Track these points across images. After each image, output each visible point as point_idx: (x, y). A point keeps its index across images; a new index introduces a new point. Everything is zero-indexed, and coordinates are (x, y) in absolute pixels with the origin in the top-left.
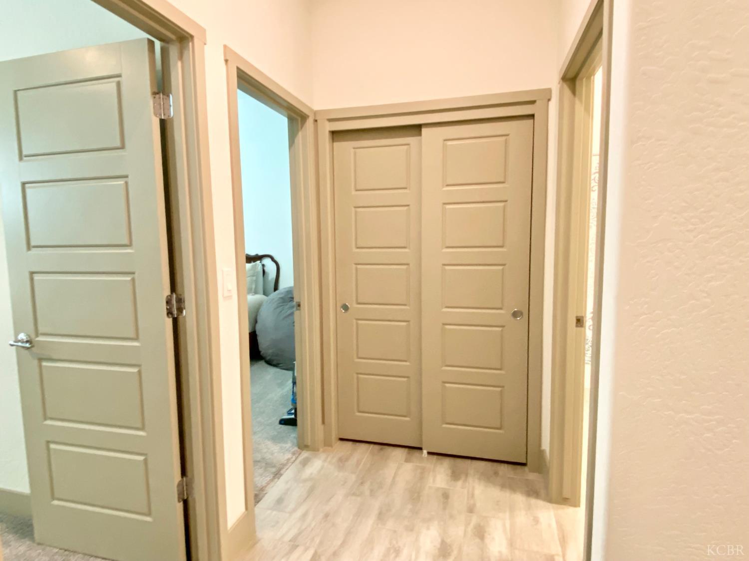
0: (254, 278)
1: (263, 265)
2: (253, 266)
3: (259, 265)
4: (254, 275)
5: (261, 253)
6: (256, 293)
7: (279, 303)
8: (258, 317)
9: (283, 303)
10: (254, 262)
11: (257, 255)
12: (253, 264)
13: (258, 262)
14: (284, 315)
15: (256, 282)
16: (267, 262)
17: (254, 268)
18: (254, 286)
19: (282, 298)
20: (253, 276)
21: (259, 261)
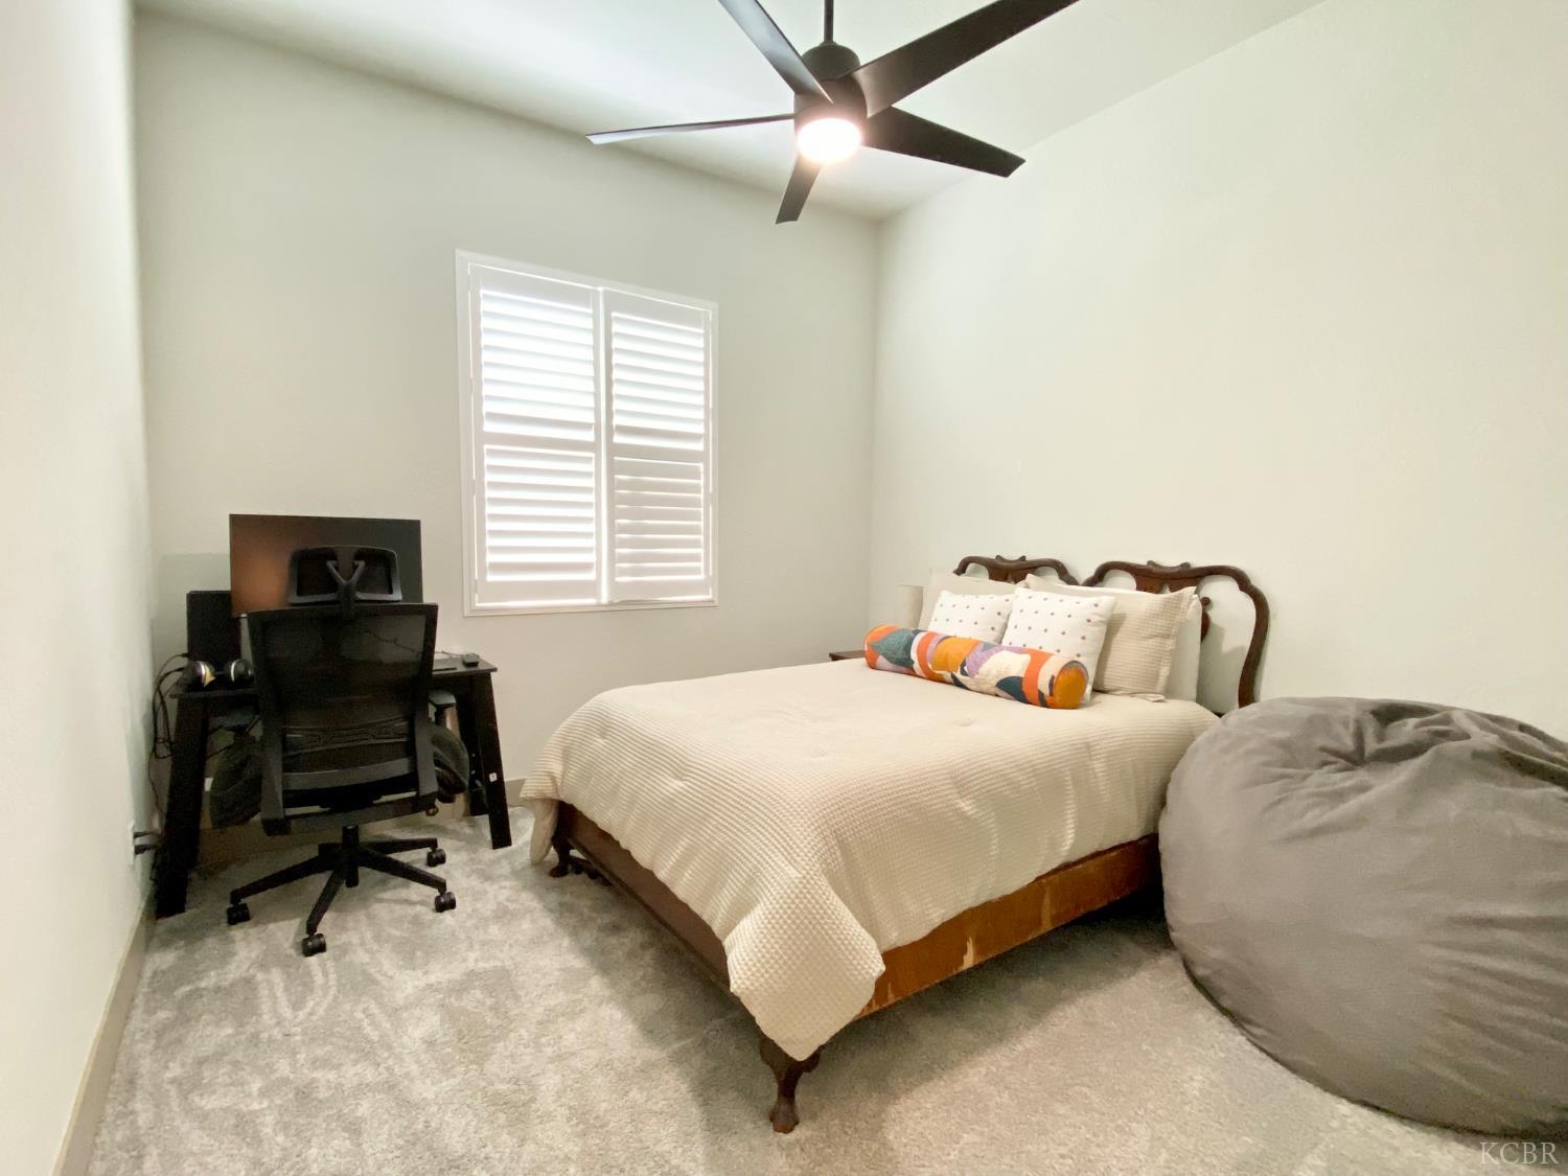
0: (1170, 644)
1: (1206, 602)
2: (1167, 602)
3: (1191, 600)
4: (1171, 633)
5: (1199, 561)
6: (1170, 692)
7: (1266, 764)
8: (1171, 788)
9: (1285, 766)
10: (1172, 590)
11: (1186, 565)
12: (1168, 595)
13: (1189, 590)
14: (1296, 825)
15: (1176, 657)
16: (1224, 593)
17: (1172, 609)
18: (1164, 671)
19: (1284, 745)
20: (1166, 636)
21: (1193, 589)
